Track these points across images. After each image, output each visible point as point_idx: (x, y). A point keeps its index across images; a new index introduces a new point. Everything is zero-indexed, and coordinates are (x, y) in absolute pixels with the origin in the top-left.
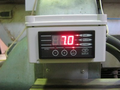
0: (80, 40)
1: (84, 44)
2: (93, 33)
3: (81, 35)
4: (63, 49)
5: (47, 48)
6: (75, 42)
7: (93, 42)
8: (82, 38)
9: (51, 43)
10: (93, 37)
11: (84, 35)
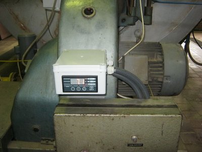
0: (89, 82)
1: (91, 84)
2: (96, 77)
3: (89, 79)
4: (77, 87)
5: (68, 86)
6: (85, 83)
7: (97, 83)
8: (90, 80)
9: (70, 83)
10: (97, 80)
11: (91, 79)
